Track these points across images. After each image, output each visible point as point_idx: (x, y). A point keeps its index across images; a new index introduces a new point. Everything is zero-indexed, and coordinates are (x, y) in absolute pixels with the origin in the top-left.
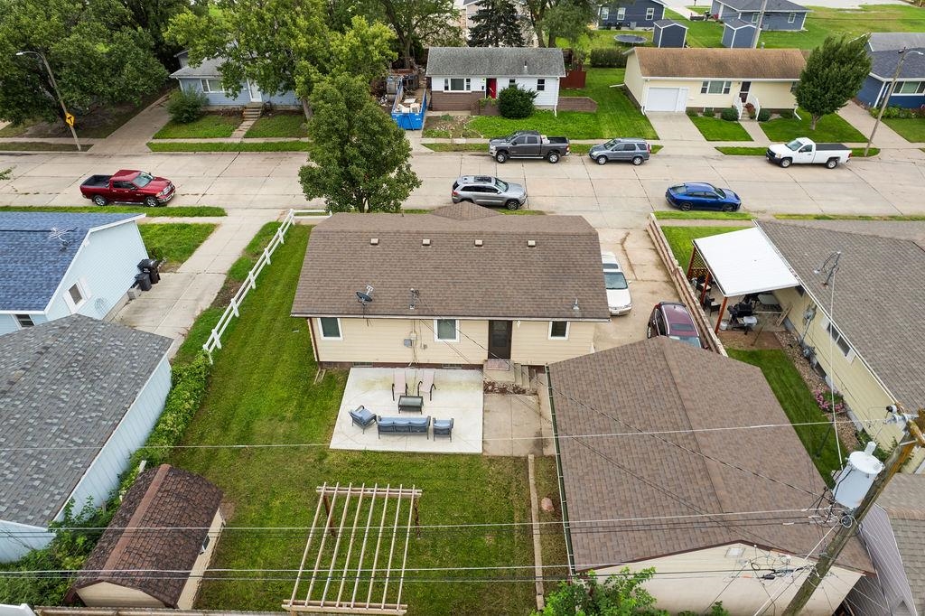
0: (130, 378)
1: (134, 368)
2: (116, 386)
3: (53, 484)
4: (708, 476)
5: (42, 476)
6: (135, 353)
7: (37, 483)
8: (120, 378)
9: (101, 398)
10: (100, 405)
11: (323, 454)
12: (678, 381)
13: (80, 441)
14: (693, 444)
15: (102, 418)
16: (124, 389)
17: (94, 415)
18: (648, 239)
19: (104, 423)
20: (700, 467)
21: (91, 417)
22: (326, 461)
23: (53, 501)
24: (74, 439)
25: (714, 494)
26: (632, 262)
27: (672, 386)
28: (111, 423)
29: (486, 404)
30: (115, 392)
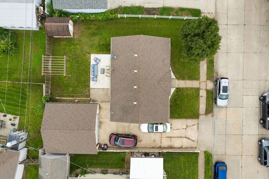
0: (91, 5)
1: (94, 4)
2: (88, 3)
3: (62, 5)
4: (54, 129)
5: (62, 2)
6: (99, 2)
7: (61, 2)
8: (90, 3)
9: (83, 2)
10: (82, 3)
11: (89, 53)
12: (79, 131)
13: (72, 4)
14: (62, 129)
15: (78, 5)
16: (88, 6)
17: (79, 3)
18: (190, 147)
19: (78, 6)
20: (57, 129)
21: (78, 3)
22: (88, 54)
23: (58, 7)
24: (72, 3)
25: (50, 129)
26: (172, 139)
27: (78, 129)
28: (78, 8)
29: (106, 89)
30: (86, 4)
